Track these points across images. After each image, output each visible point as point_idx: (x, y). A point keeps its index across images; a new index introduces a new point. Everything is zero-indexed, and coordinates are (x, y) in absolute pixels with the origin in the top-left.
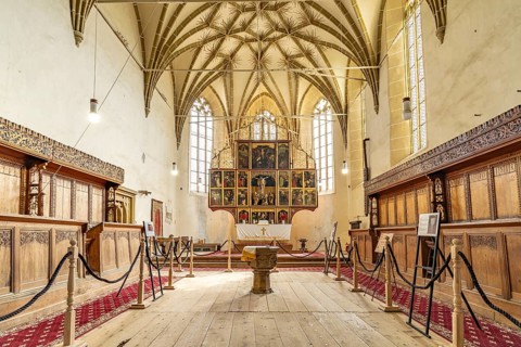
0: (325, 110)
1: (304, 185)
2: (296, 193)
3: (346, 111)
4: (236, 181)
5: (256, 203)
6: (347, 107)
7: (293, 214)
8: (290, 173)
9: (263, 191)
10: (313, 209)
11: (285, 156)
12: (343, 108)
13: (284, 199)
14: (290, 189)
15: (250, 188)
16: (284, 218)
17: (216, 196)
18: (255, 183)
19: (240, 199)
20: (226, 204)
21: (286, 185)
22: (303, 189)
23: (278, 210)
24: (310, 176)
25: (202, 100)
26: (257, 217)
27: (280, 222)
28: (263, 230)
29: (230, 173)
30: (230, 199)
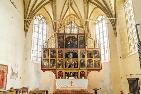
0: (102, 20)
1: (93, 57)
2: (90, 61)
3: (116, 17)
4: (57, 55)
5: (68, 67)
6: (116, 15)
7: (88, 73)
8: (85, 51)
9: (71, 60)
10: (99, 70)
11: (83, 42)
12: (114, 15)
13: (83, 65)
14: (86, 59)
15: (64, 59)
16: (83, 75)
17: (46, 64)
18: (67, 56)
19: (59, 65)
20: (51, 67)
21: (84, 57)
22: (93, 59)
23: (80, 71)
24: (96, 52)
25: (42, 16)
26: (68, 75)
27: (81, 78)
28: (72, 83)
29: (54, 51)
30: (53, 65)
